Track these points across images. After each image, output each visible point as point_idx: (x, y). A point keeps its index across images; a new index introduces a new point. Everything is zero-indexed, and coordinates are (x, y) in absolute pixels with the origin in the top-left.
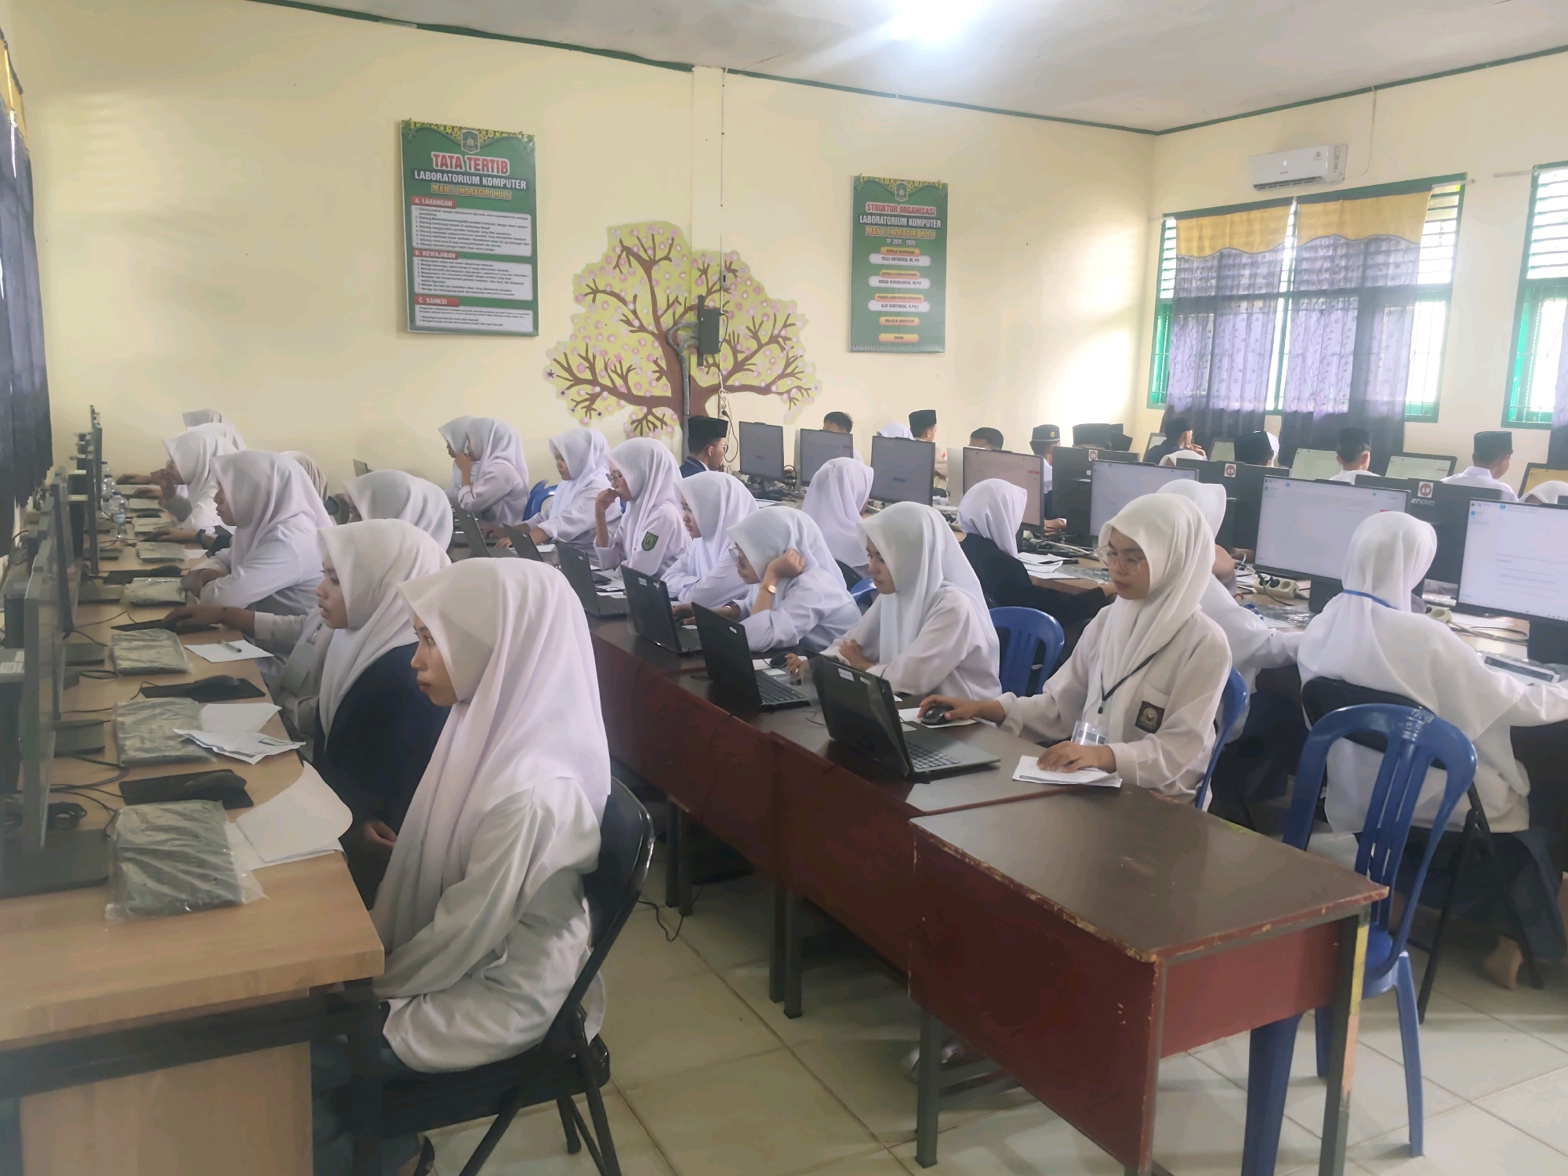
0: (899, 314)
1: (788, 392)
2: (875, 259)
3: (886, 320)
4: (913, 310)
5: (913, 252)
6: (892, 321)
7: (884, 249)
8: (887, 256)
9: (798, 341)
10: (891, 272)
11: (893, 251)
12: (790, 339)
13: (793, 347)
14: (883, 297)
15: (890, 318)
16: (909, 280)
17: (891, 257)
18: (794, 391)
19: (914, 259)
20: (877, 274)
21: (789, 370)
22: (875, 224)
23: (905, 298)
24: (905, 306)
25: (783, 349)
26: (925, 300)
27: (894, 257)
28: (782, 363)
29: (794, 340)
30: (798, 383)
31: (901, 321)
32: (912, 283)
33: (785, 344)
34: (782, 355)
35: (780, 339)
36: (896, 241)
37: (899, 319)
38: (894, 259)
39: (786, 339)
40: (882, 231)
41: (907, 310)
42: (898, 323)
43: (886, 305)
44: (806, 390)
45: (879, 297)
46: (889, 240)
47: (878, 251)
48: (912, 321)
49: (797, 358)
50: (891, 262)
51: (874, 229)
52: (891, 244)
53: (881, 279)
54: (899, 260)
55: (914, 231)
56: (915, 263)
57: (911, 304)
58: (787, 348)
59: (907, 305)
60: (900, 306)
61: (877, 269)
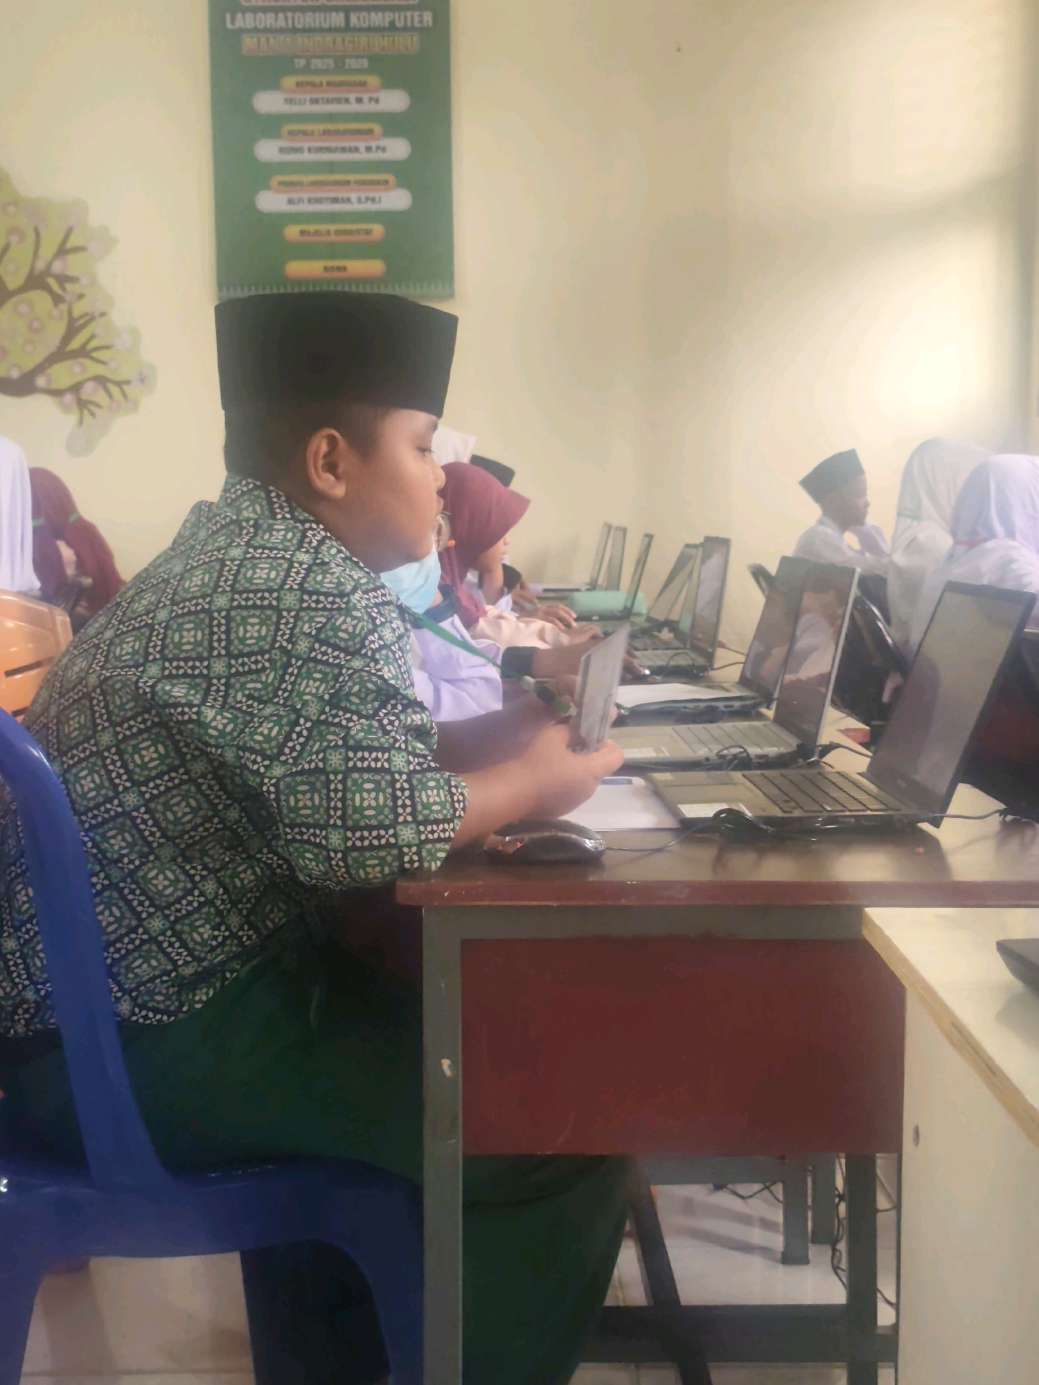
0: (332, 217)
1: (76, 388)
2: (268, 102)
3: (303, 233)
4: (370, 206)
5: (363, 84)
6: (317, 233)
7: (289, 81)
8: (297, 96)
9: (93, 282)
10: (309, 127)
11: (312, 85)
12: (73, 280)
13: (81, 296)
14: (291, 184)
15: (311, 228)
16: (352, 144)
17: (308, 97)
18: (89, 387)
19: (365, 97)
20: (277, 136)
21: (75, 344)
22: (266, 30)
23: (348, 182)
24: (348, 200)
25: (57, 300)
26: (400, 185)
27: (314, 96)
28: (57, 330)
29: (84, 281)
30: (98, 370)
31: (338, 232)
32: (362, 149)
33: (64, 289)
34: (56, 312)
35: (51, 281)
36: (317, 63)
37: (333, 227)
38: (315, 101)
39: (63, 279)
40: (280, 44)
41: (355, 207)
42: (333, 238)
43: (300, 200)
44: (119, 384)
45: (283, 183)
46: (302, 62)
47: (275, 86)
48: (368, 232)
49: (92, 319)
50: (308, 108)
51: (263, 40)
52: (307, 70)
53: (286, 144)
54: (328, 101)
55: (363, 39)
56: (367, 107)
57: (363, 195)
58: (68, 297)
59: (354, 196)
60: (335, 200)
61: (272, 125)
